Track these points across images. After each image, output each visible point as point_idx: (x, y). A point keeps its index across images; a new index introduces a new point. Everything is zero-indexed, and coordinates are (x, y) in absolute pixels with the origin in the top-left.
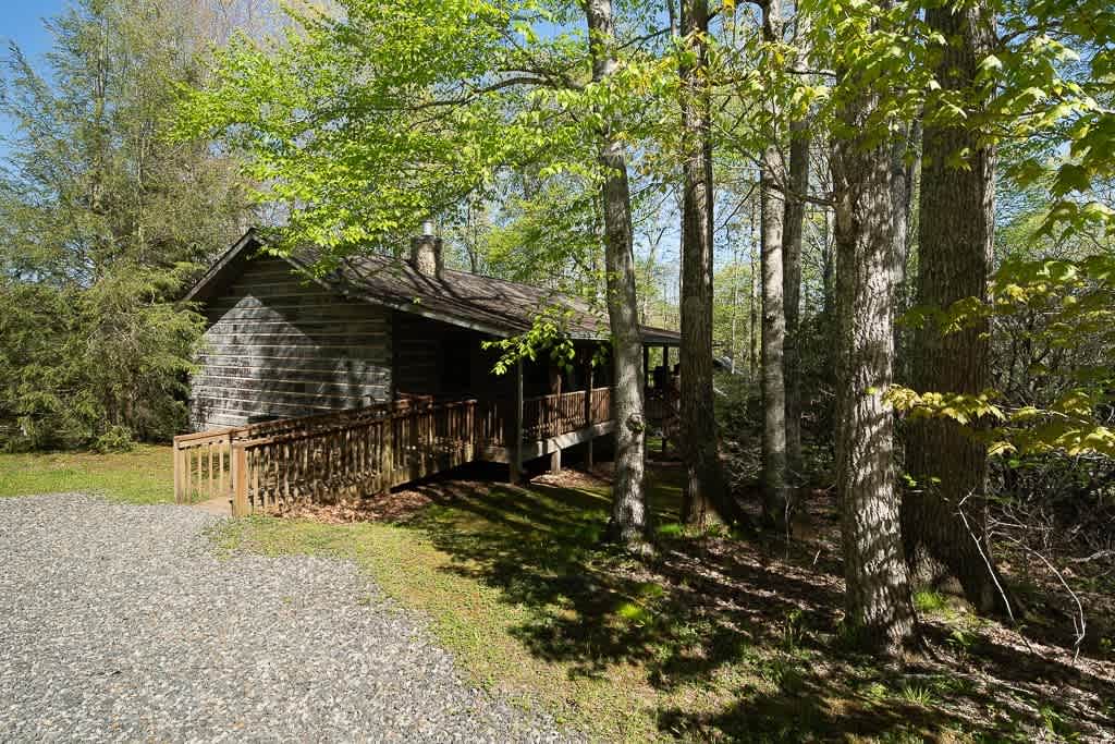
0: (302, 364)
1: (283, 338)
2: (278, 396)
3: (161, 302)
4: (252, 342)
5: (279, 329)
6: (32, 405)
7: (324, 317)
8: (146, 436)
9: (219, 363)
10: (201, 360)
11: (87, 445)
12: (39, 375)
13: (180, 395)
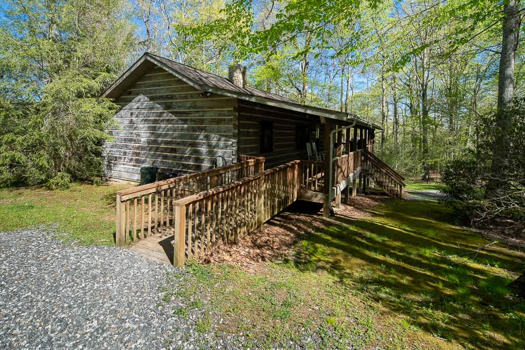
0: (174, 136)
1: (163, 120)
2: (159, 155)
3: (88, 97)
4: (143, 122)
5: (161, 114)
6: (8, 160)
7: (189, 108)
8: (76, 178)
9: (121, 135)
10: (111, 133)
11: (42, 184)
12: (13, 141)
13: (98, 154)
